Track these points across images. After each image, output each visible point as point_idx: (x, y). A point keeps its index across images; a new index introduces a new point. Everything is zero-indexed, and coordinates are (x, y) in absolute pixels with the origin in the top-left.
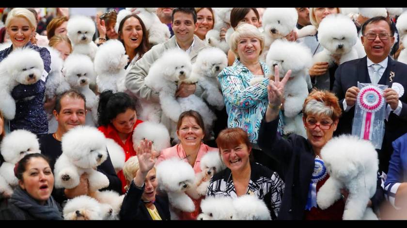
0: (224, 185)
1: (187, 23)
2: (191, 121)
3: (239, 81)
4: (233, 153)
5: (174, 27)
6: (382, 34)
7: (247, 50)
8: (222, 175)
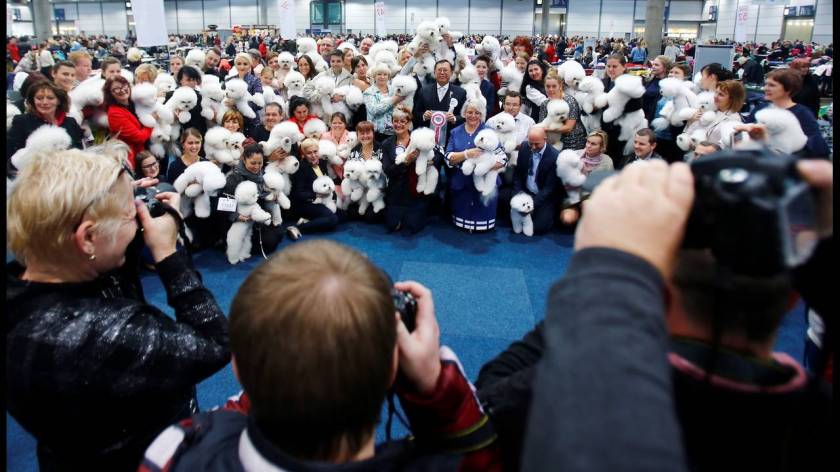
0: (357, 155)
1: (339, 61)
2: (337, 119)
3: (374, 99)
4: (365, 136)
5: (332, 64)
6: (445, 70)
7: (382, 80)
8: (358, 148)
